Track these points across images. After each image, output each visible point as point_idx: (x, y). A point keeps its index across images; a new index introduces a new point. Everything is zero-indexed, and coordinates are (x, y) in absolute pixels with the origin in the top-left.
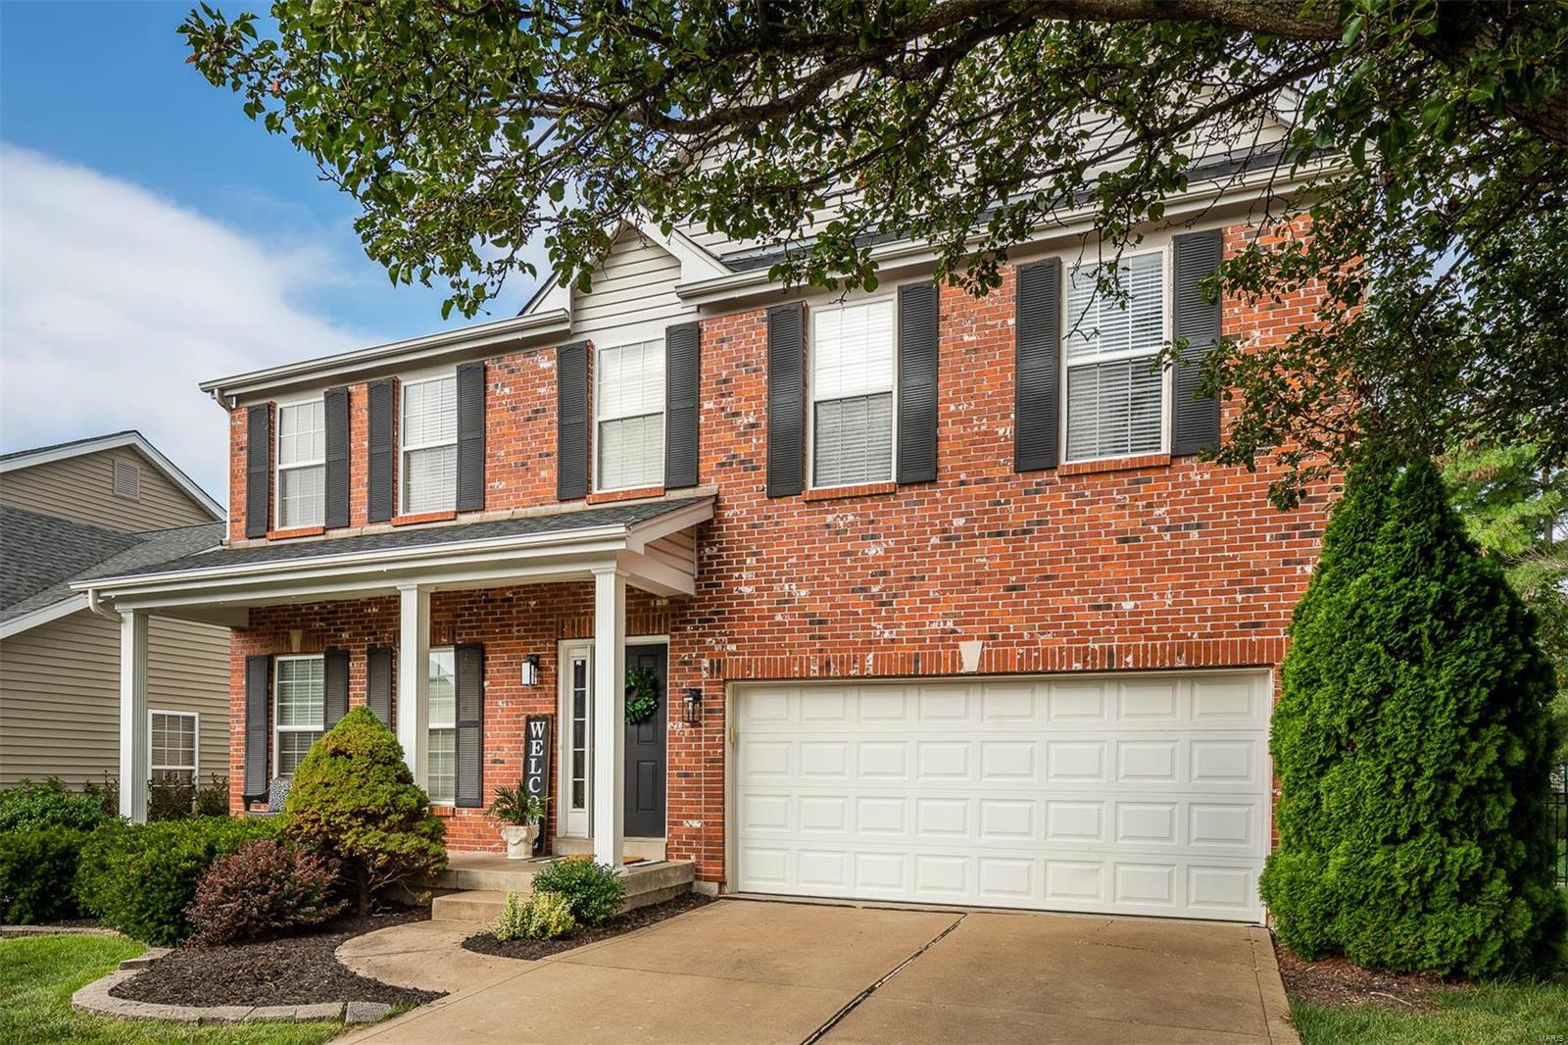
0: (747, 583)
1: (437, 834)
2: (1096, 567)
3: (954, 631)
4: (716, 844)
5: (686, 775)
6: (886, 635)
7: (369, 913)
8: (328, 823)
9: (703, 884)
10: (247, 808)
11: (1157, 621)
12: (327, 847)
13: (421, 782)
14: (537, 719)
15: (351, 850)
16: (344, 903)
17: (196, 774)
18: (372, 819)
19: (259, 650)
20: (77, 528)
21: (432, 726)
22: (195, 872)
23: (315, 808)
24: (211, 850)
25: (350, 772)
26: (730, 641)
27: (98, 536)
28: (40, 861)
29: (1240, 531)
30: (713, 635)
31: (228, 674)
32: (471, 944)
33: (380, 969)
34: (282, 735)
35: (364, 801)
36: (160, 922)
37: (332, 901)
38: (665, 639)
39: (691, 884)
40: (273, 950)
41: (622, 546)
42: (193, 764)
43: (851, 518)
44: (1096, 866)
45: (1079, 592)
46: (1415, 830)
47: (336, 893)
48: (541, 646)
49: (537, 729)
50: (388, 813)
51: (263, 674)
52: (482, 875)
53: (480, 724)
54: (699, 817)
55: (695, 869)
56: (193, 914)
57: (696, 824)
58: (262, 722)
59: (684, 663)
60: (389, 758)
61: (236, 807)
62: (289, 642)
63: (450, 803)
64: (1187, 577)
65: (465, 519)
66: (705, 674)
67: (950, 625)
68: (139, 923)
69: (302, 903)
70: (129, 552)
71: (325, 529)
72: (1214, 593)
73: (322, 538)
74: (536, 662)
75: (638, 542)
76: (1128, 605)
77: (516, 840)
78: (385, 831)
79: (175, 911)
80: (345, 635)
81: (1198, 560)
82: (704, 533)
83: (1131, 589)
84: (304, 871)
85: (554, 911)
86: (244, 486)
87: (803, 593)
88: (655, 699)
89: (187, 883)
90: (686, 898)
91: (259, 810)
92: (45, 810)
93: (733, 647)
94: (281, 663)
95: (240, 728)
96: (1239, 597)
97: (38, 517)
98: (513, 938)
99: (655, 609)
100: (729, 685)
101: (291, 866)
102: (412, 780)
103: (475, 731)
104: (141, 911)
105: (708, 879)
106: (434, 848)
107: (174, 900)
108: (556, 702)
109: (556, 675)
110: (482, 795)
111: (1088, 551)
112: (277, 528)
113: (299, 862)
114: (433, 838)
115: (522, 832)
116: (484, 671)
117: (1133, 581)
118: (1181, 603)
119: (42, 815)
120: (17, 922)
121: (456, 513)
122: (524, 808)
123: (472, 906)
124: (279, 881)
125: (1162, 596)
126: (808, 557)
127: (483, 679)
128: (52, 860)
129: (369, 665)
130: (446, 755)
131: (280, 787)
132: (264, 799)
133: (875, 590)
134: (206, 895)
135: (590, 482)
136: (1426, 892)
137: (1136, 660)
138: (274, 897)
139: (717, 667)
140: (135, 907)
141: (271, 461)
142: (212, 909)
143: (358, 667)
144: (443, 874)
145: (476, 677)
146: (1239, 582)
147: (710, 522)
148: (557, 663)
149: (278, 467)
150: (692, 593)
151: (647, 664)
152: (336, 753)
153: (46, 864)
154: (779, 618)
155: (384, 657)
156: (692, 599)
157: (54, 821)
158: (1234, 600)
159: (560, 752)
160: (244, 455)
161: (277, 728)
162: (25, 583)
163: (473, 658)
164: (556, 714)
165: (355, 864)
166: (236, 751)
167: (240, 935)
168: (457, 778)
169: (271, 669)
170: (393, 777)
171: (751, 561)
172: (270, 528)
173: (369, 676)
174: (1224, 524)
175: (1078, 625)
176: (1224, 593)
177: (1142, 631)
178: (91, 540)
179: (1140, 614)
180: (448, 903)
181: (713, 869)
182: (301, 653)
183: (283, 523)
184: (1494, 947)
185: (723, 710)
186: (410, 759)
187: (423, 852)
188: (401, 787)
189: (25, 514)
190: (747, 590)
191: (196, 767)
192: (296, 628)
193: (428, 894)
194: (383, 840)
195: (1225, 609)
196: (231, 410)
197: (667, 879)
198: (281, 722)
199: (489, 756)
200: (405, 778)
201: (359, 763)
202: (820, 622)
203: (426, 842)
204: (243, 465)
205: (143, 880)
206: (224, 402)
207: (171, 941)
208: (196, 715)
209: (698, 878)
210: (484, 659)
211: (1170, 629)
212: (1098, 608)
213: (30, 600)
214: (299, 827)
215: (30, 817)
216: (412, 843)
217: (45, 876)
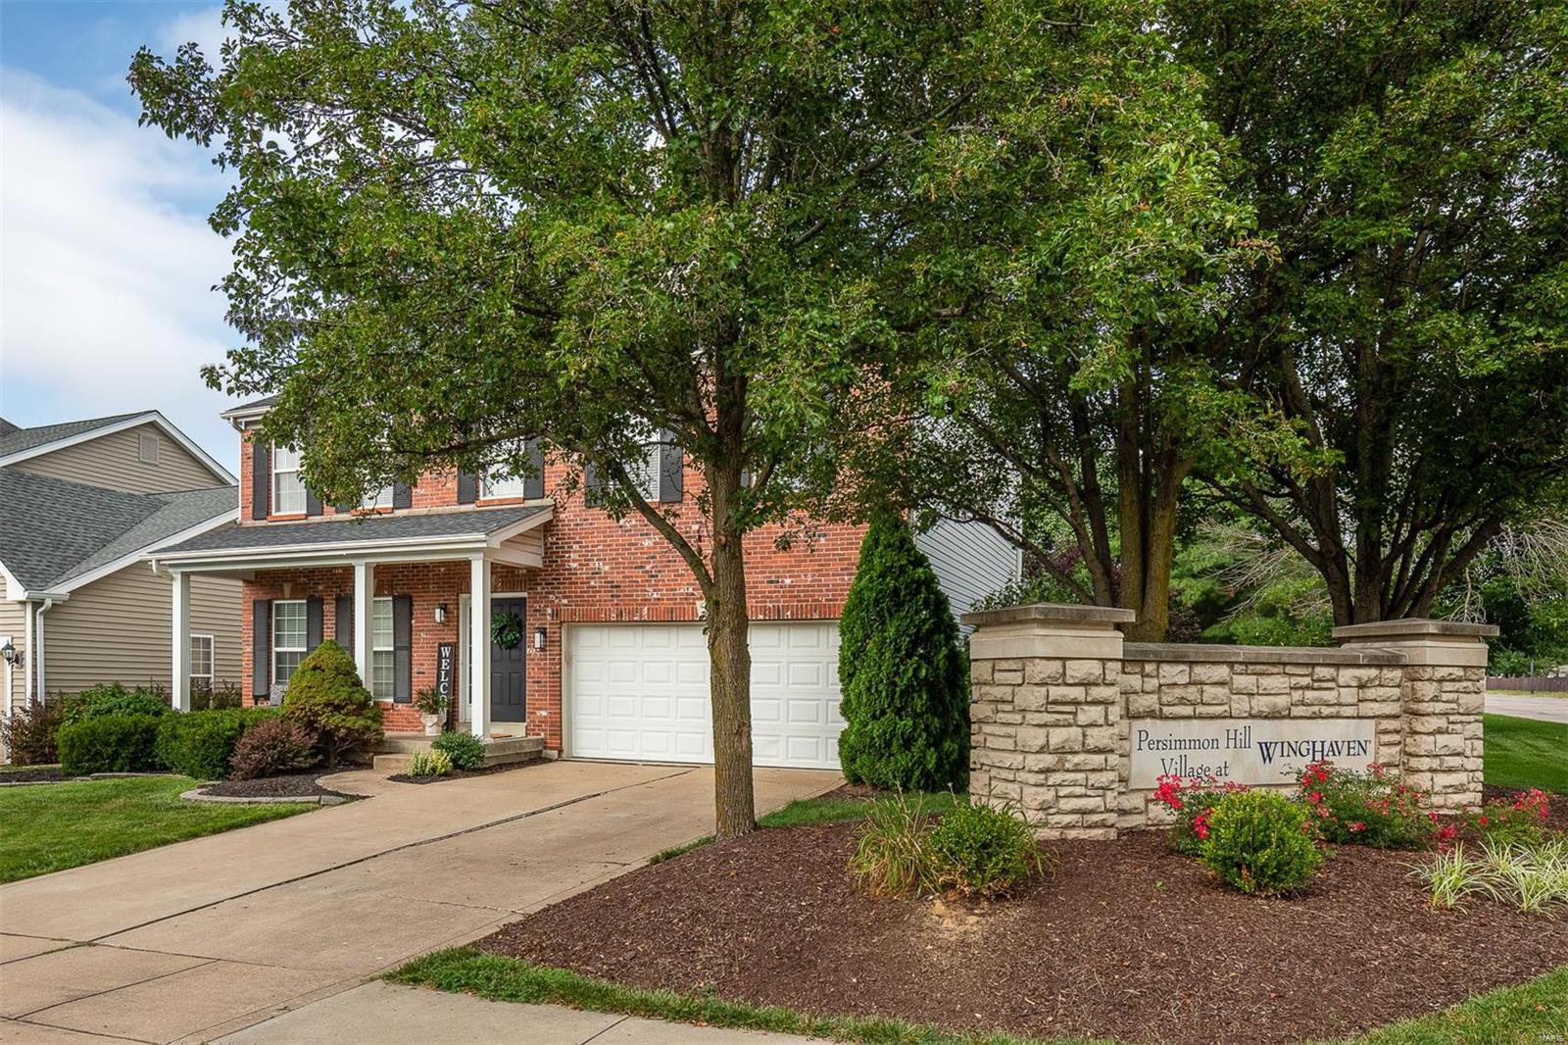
0: (574, 561)
1: (378, 718)
2: (770, 558)
3: (693, 594)
4: (556, 727)
5: (538, 682)
6: (655, 596)
7: (336, 766)
8: (310, 710)
9: (549, 752)
10: (256, 703)
11: (803, 591)
12: (310, 725)
13: (368, 686)
14: (445, 645)
15: (324, 727)
16: (320, 757)
17: (212, 680)
18: (338, 708)
19: (262, 596)
20: (120, 496)
21: (375, 649)
22: (233, 738)
23: (303, 701)
24: (242, 726)
25: (324, 680)
26: (564, 597)
27: (135, 502)
28: (133, 734)
29: (847, 539)
30: (553, 593)
31: (240, 612)
32: (393, 778)
33: (340, 788)
34: (278, 653)
35: (332, 697)
36: (214, 766)
37: (313, 755)
38: (525, 595)
39: (541, 751)
40: (280, 779)
41: (484, 545)
42: (209, 673)
43: (634, 522)
44: (775, 739)
45: (761, 572)
46: (883, 713)
47: (316, 750)
48: (447, 597)
49: (446, 652)
50: (347, 704)
51: (264, 612)
52: (405, 744)
53: (409, 648)
54: (546, 709)
55: (543, 742)
56: (234, 761)
57: (544, 713)
58: (264, 646)
59: (536, 610)
60: (347, 671)
61: (248, 702)
62: (282, 592)
63: (391, 700)
64: (819, 565)
65: (399, 513)
66: (549, 618)
67: (691, 590)
68: (202, 767)
69: (295, 756)
70: (159, 513)
71: (307, 516)
72: (833, 575)
73: (304, 521)
74: (444, 608)
75: (496, 542)
76: (788, 581)
77: (431, 725)
78: (345, 715)
79: (223, 759)
80: (320, 588)
81: (825, 555)
82: (547, 528)
83: (789, 572)
84: (297, 736)
85: (439, 759)
86: (251, 484)
87: (607, 568)
88: (520, 633)
89: (230, 743)
90: (537, 759)
91: (263, 705)
92: (129, 703)
93: (565, 601)
94: (277, 605)
95: (249, 649)
96: (846, 578)
97: (93, 489)
98: (417, 775)
99: (518, 576)
100: (565, 625)
101: (289, 735)
102: (361, 685)
103: (406, 652)
104: (203, 760)
105: (552, 748)
106: (375, 726)
107: (222, 753)
108: (458, 634)
109: (458, 617)
110: (411, 695)
111: (766, 548)
112: (274, 514)
113: (294, 732)
114: (374, 720)
115: (435, 718)
116: (411, 614)
117: (791, 566)
118: (816, 581)
119: (128, 707)
120: (120, 771)
121: (393, 509)
122: (436, 702)
123: (398, 761)
124: (283, 742)
125: (805, 576)
126: (609, 545)
127: (411, 619)
128: (141, 734)
129: (337, 609)
130: (387, 668)
131: (277, 691)
132: (267, 697)
133: (648, 568)
134: (242, 749)
135: (478, 492)
136: (888, 744)
137: (792, 614)
138: (280, 752)
139: (556, 614)
140: (200, 758)
141: (269, 468)
142: (245, 758)
143: (329, 608)
144: (380, 743)
145: (408, 616)
146: (846, 569)
147: (551, 521)
148: (458, 609)
149: (274, 471)
150: (541, 566)
151: (515, 610)
152: (315, 668)
153: (137, 736)
154: (592, 583)
155: (346, 602)
156: (540, 570)
157: (136, 710)
158: (843, 580)
159: (461, 667)
160: (251, 462)
161: (275, 649)
162: (91, 542)
163: (404, 606)
164: (458, 642)
165: (327, 735)
166: (247, 662)
167: (260, 773)
168: (395, 684)
169: (270, 609)
170: (349, 683)
171: (576, 547)
172: (269, 513)
173: (337, 615)
174: (838, 534)
175: (761, 592)
176: (838, 575)
177: (795, 597)
178: (131, 505)
179: (794, 586)
180: (384, 759)
181: (554, 742)
182: (291, 599)
183: (278, 509)
184: (917, 773)
185: (560, 641)
186: (361, 671)
187: (368, 728)
188: (355, 689)
189: (84, 487)
190: (574, 565)
191: (212, 676)
192: (286, 581)
193: (371, 754)
194: (343, 720)
195: (839, 585)
196: (241, 431)
197: (522, 747)
198: (277, 646)
199: (415, 669)
200: (357, 683)
201: (329, 674)
202: (617, 587)
203: (370, 722)
204: (250, 469)
205: (204, 742)
206: (237, 426)
207: (221, 777)
208: (212, 637)
209: (545, 748)
210: (411, 605)
211: (810, 596)
212: (772, 582)
213: (96, 555)
214: (293, 713)
215: (120, 708)
216: (360, 723)
217: (136, 744)
